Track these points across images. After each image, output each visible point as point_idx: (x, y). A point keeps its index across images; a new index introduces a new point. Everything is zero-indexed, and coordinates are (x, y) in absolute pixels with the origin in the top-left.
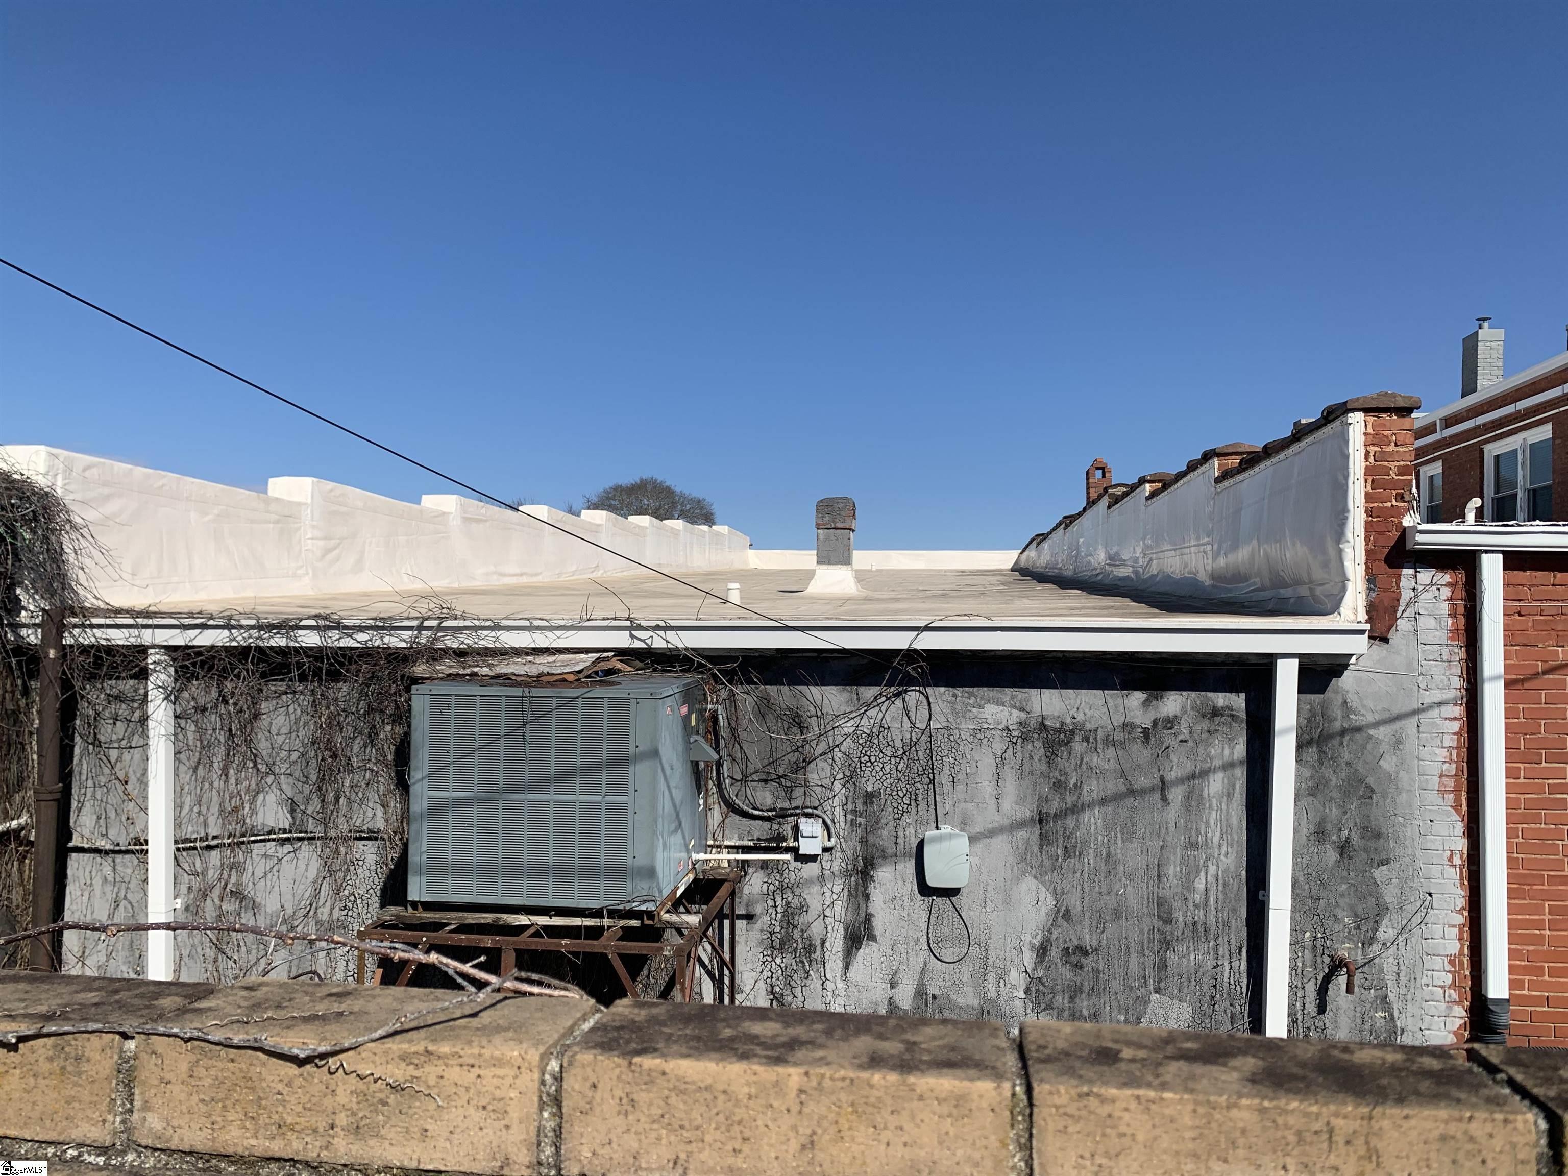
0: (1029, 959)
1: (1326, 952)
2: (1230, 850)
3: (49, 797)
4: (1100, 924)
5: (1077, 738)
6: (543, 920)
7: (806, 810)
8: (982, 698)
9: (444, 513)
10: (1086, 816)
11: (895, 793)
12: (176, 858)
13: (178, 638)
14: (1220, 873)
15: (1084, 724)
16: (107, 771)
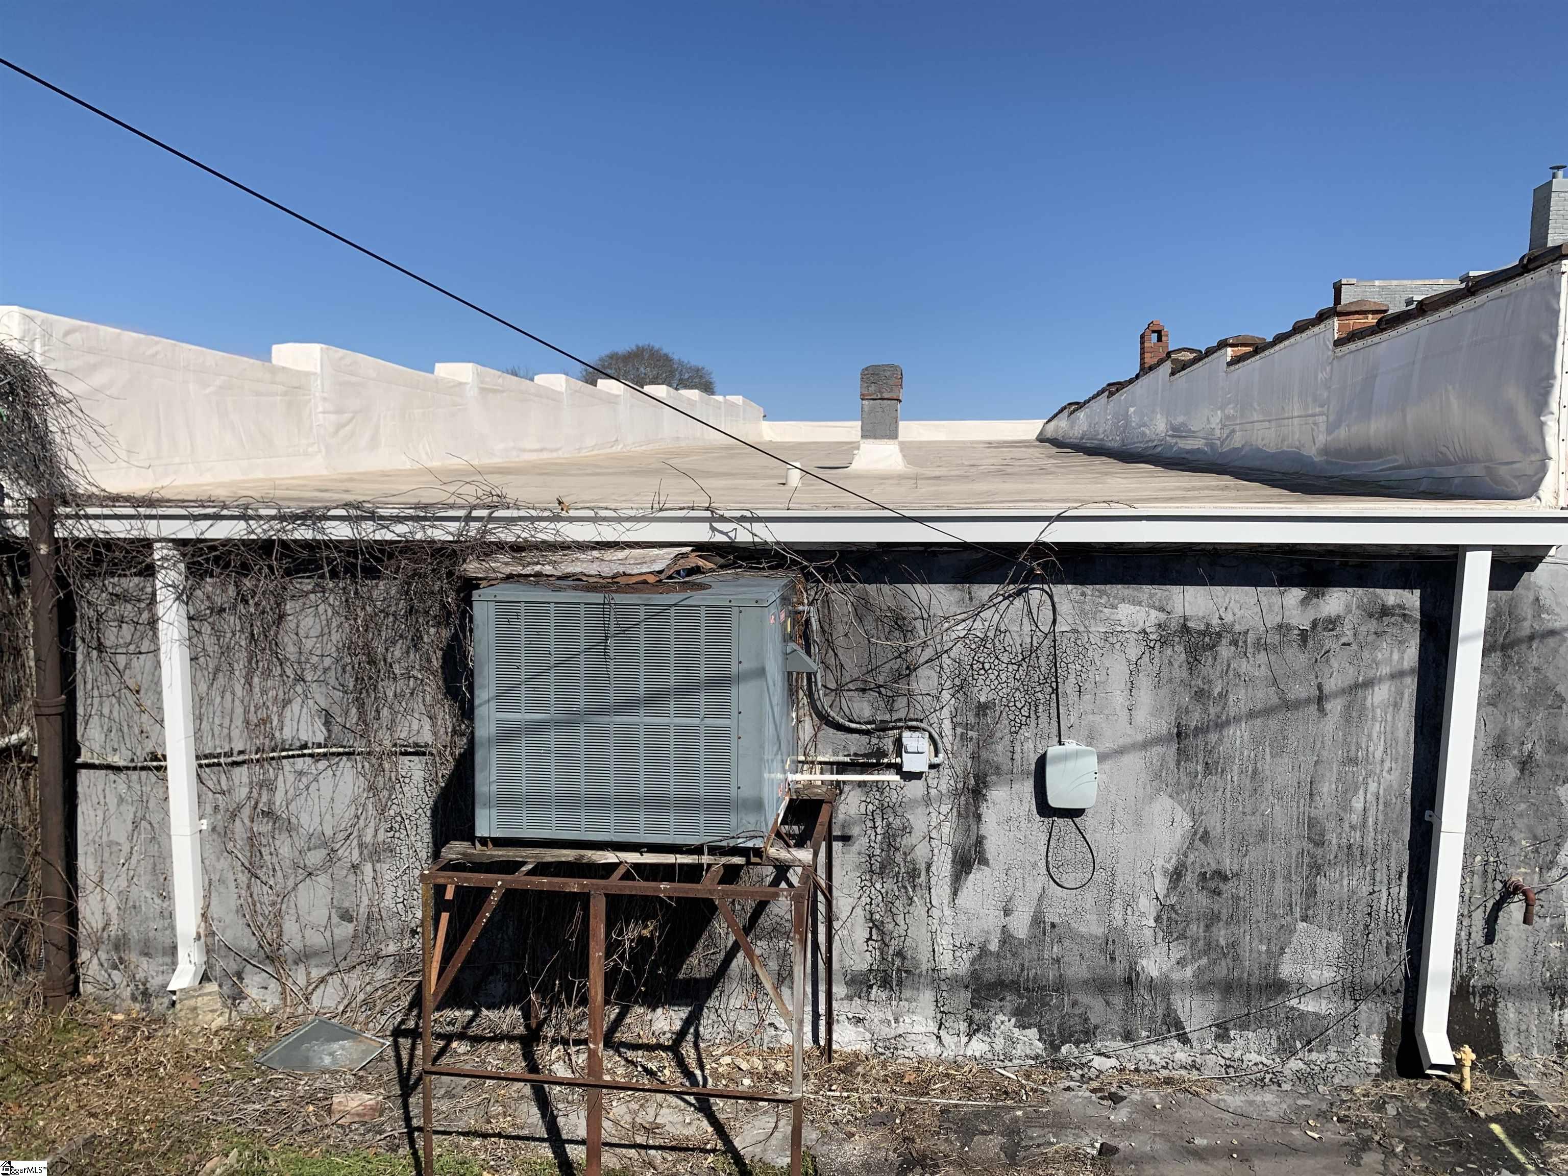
0: (1161, 884)
1: (1498, 877)
2: (1394, 765)
3: (53, 711)
4: (1242, 846)
5: (1224, 641)
6: (633, 858)
7: (910, 723)
8: (1115, 597)
9: (461, 384)
10: (1230, 731)
11: (1012, 704)
12: (198, 775)
13: (187, 531)
14: (1381, 792)
15: (1233, 625)
16: (114, 679)
